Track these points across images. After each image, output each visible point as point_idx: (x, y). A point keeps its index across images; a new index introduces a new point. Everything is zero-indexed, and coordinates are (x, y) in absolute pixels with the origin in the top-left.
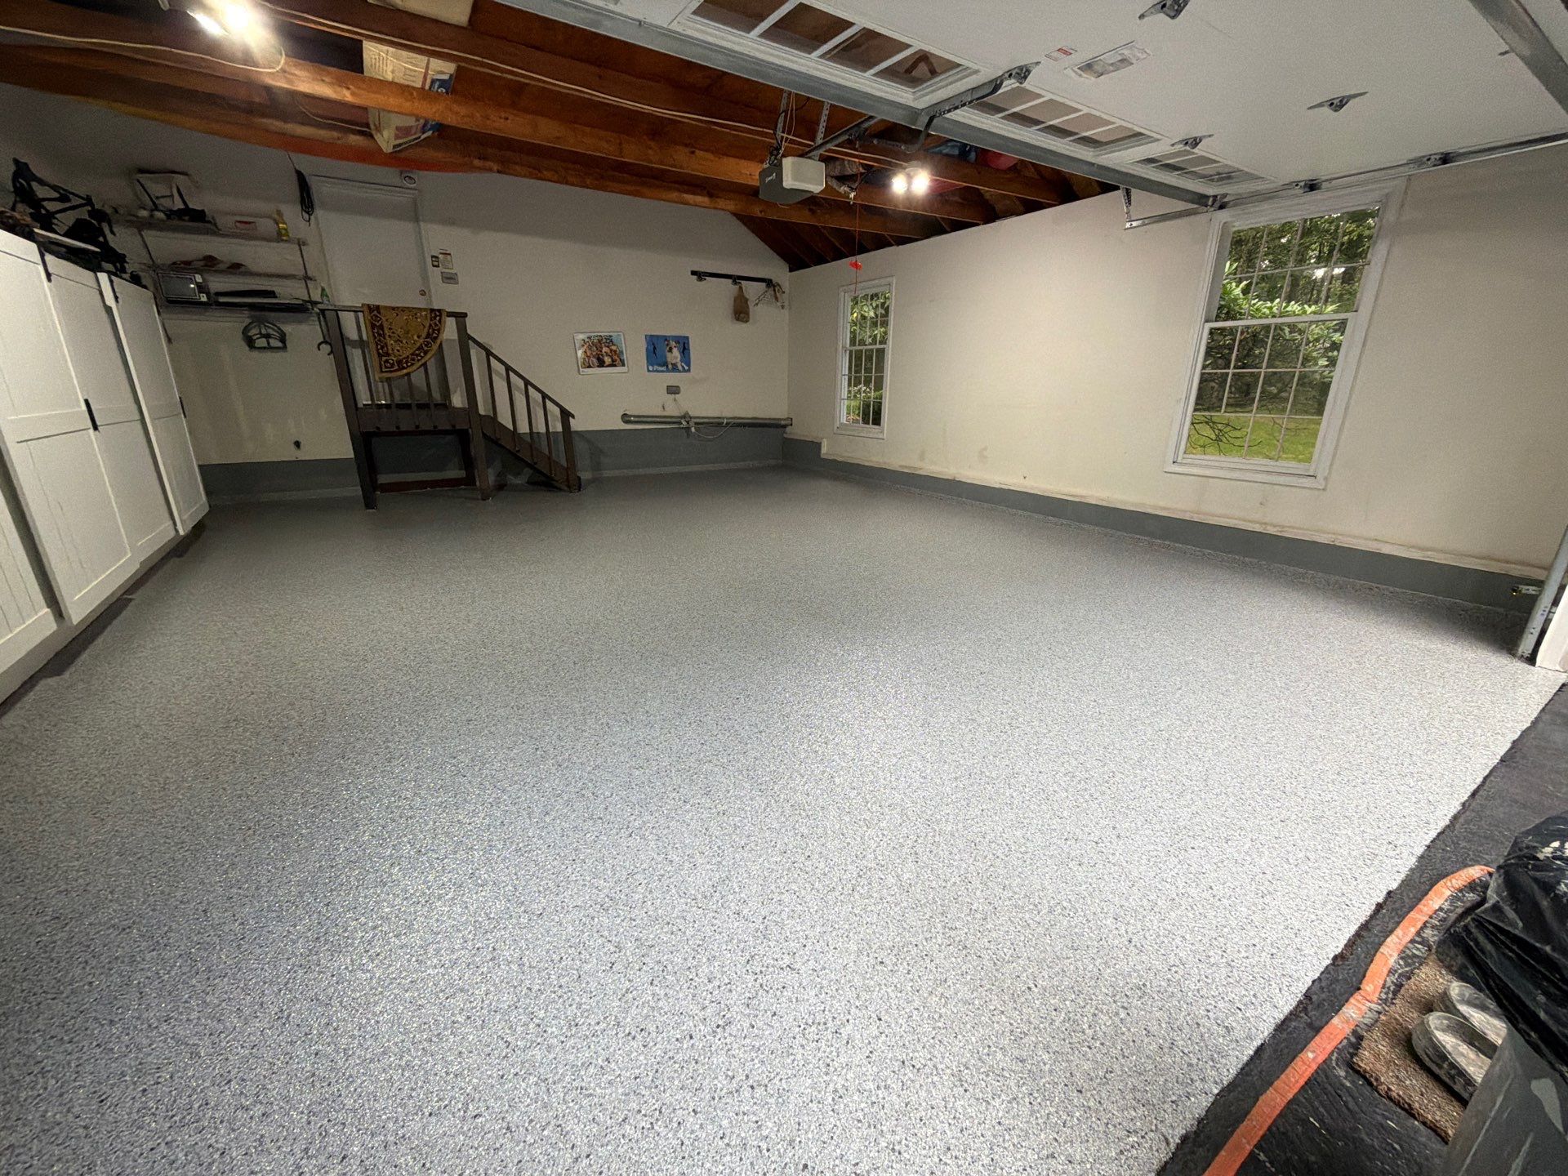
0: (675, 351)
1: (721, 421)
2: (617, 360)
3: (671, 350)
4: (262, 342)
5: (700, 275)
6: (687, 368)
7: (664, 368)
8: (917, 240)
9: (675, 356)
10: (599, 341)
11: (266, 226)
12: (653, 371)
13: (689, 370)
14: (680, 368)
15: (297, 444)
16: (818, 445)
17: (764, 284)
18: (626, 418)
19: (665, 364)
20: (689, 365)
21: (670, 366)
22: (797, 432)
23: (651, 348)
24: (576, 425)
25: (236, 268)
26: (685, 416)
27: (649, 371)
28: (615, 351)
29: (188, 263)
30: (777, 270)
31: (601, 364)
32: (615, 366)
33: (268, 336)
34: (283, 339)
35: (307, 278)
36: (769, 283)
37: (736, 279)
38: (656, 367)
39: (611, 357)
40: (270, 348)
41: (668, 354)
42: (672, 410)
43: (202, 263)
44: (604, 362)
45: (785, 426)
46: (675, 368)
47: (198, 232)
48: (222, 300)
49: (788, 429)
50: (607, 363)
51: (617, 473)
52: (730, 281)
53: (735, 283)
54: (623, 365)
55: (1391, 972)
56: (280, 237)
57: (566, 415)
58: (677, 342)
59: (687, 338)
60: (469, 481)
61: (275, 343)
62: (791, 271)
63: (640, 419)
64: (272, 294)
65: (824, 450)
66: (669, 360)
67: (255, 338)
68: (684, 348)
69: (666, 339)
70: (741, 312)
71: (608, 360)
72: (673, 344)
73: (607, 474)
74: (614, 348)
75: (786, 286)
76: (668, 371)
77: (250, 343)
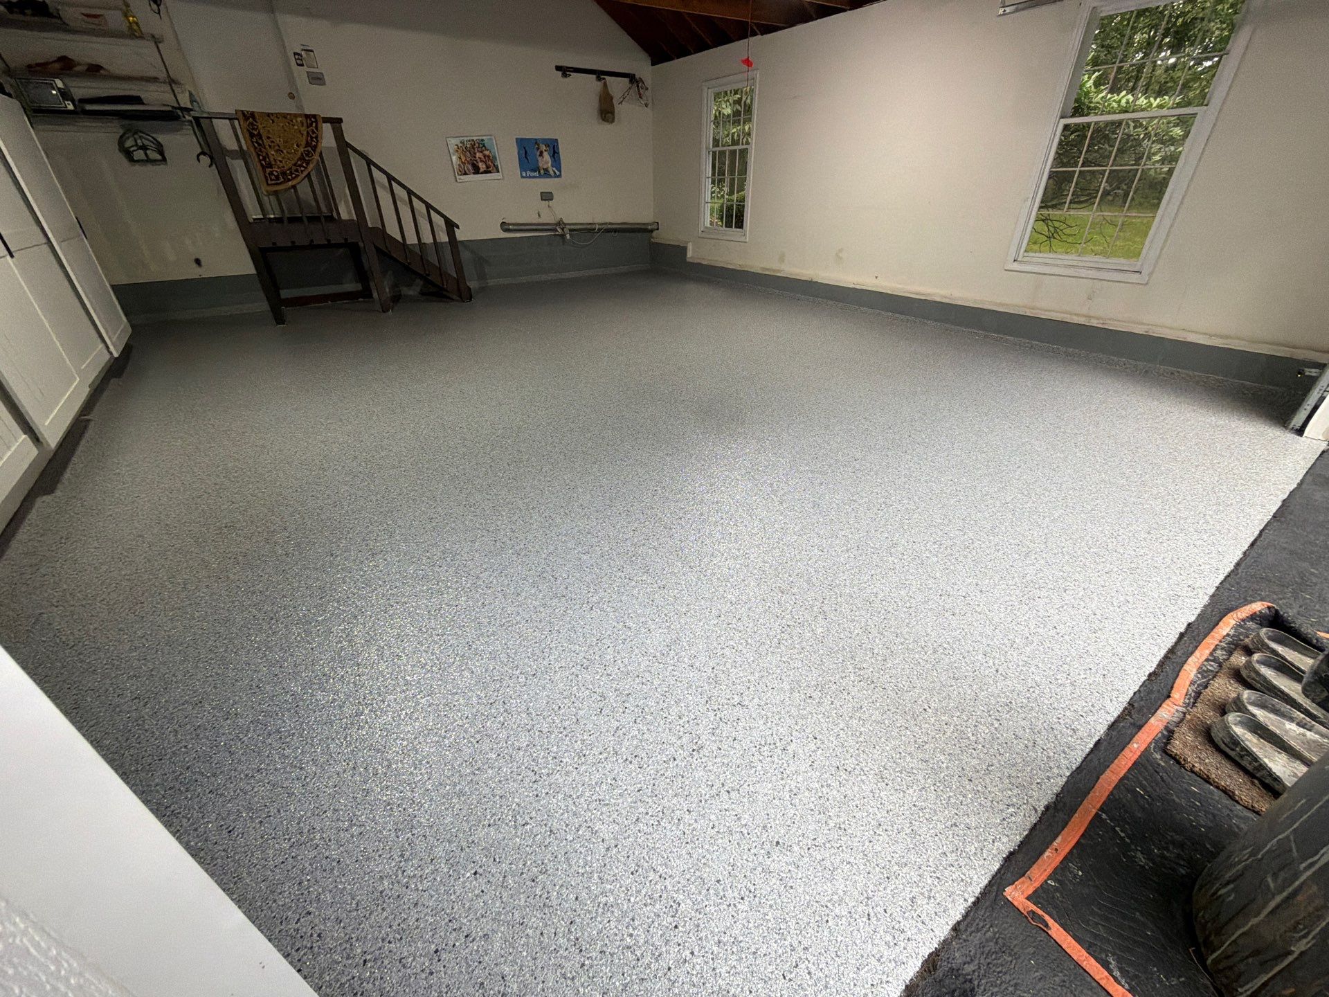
0: (546, 155)
1: (594, 226)
2: (491, 167)
3: (541, 154)
4: (139, 155)
5: (564, 70)
6: (558, 173)
7: (536, 174)
8: (784, 28)
9: (546, 160)
10: (473, 146)
11: (115, 19)
12: (526, 177)
13: (560, 176)
14: (552, 173)
15: (198, 262)
16: (685, 249)
17: (627, 80)
18: (505, 226)
19: (537, 169)
20: (560, 171)
21: (542, 172)
22: (666, 236)
23: (523, 152)
24: (460, 235)
25: (94, 70)
26: (560, 223)
27: (522, 177)
28: (489, 157)
29: (44, 65)
30: (639, 64)
31: (477, 171)
32: (490, 172)
33: (144, 148)
34: (160, 149)
35: (172, 82)
36: (632, 78)
37: (600, 74)
38: (528, 173)
39: (485, 163)
40: (149, 161)
41: (540, 159)
42: (547, 218)
43: (57, 66)
44: (479, 168)
45: (652, 231)
46: (547, 174)
47: (43, 28)
48: (89, 107)
49: (655, 234)
50: (482, 170)
51: (502, 281)
52: (594, 76)
53: (599, 79)
54: (498, 172)
55: (1192, 683)
56: (134, 33)
57: (451, 226)
58: (547, 145)
59: (557, 140)
60: (366, 294)
61: (154, 155)
62: (652, 65)
63: (520, 227)
64: (137, 100)
65: (690, 254)
66: (540, 165)
67: (132, 149)
68: (554, 152)
69: (536, 142)
70: (606, 112)
71: (482, 166)
72: (543, 147)
73: (491, 282)
74: (487, 153)
75: (648, 82)
76: (540, 176)
77: (128, 154)
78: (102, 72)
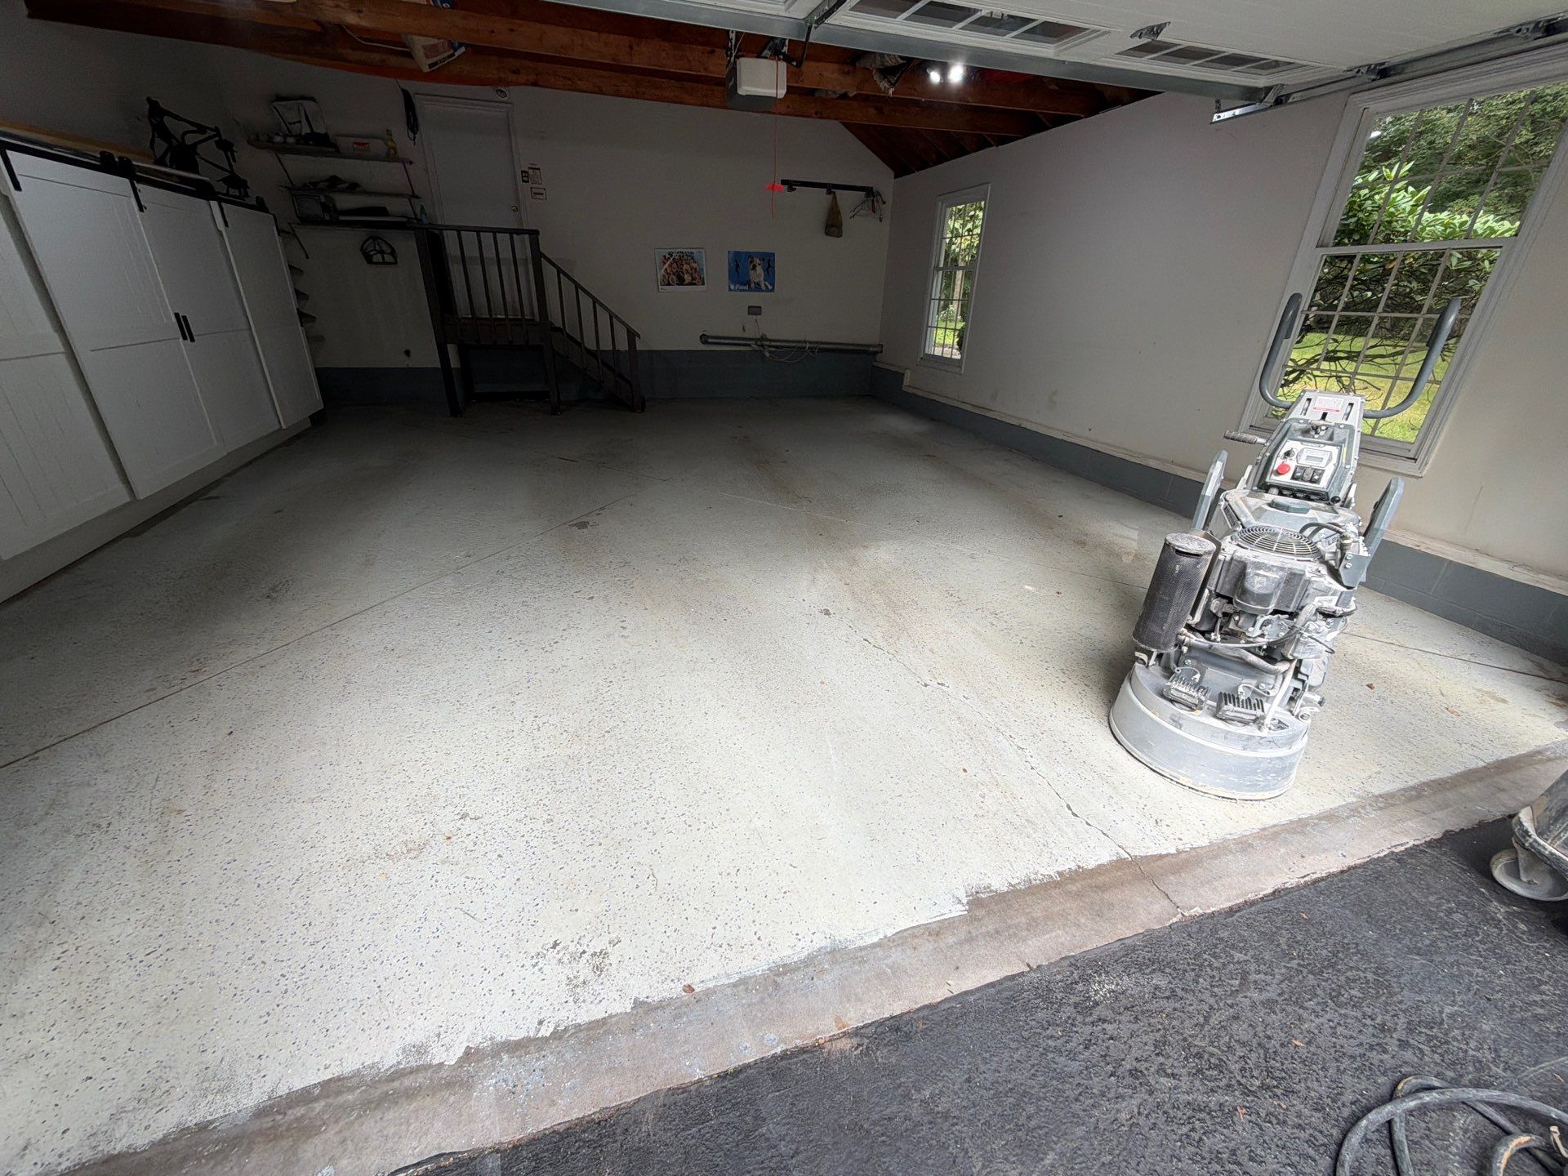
0: (759, 269)
2: (697, 279)
3: (754, 268)
4: (377, 258)
5: (790, 185)
6: (770, 287)
7: (746, 287)
8: (1019, 138)
9: (758, 274)
10: (680, 258)
11: (377, 146)
12: (735, 290)
13: (773, 290)
14: (763, 287)
15: (407, 353)
16: (900, 376)
17: (861, 193)
18: (704, 339)
19: (748, 283)
20: (773, 285)
21: (753, 285)
22: (885, 360)
23: (734, 265)
25: (353, 188)
26: (763, 338)
27: (730, 290)
28: (696, 269)
29: (315, 184)
30: (879, 177)
31: (681, 282)
32: (695, 284)
33: (382, 252)
34: (393, 253)
35: (414, 196)
36: (869, 192)
37: (830, 188)
38: (738, 286)
39: (691, 275)
40: (384, 263)
41: (751, 272)
42: (751, 333)
43: (326, 184)
44: (684, 280)
45: (876, 353)
46: (758, 288)
47: (323, 154)
48: (342, 218)
49: (879, 356)
50: (687, 282)
52: (825, 190)
53: (829, 192)
54: (703, 284)
56: (391, 156)
57: (632, 335)
58: (762, 259)
59: (773, 254)
61: (388, 258)
62: (896, 177)
63: (719, 340)
64: (384, 212)
65: (906, 382)
66: (752, 278)
67: (372, 253)
69: (750, 255)
70: (833, 225)
71: (687, 278)
72: (757, 261)
74: (695, 265)
75: (886, 195)
76: (750, 290)
77: (368, 258)
78: (358, 189)
